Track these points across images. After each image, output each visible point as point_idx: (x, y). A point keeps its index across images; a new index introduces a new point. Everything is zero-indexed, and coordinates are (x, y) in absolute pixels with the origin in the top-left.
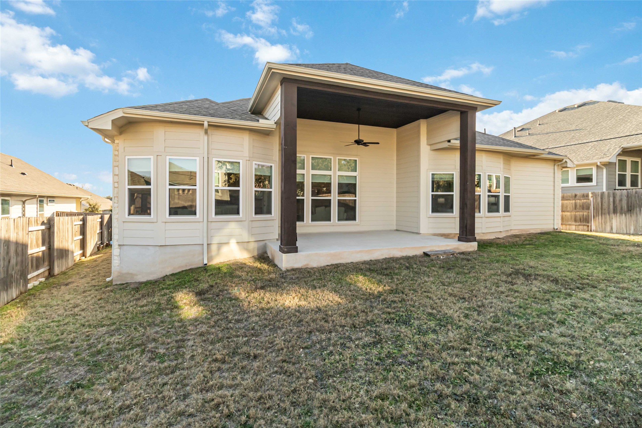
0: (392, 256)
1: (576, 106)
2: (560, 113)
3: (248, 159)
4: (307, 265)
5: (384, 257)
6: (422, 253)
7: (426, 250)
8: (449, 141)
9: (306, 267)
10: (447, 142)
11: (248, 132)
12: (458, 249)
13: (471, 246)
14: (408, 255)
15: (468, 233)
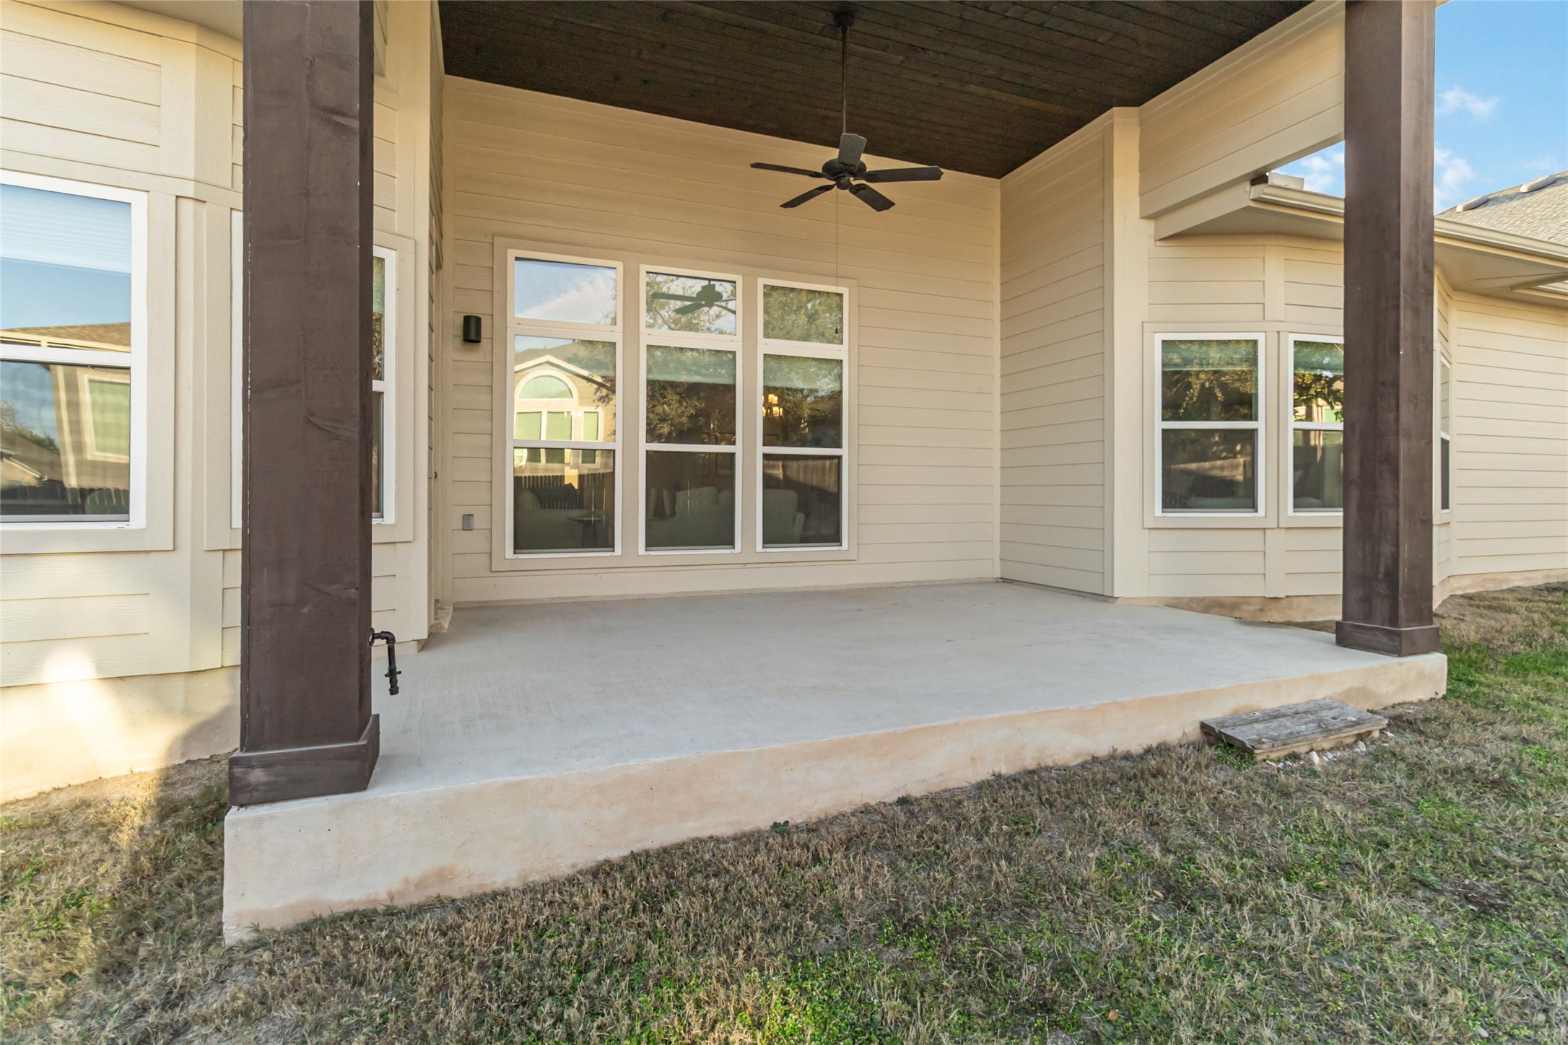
1: (1524, 189)
2: (1470, 212)
3: (189, 190)
5: (983, 773)
6: (1194, 733)
7: (1214, 713)
8: (1259, 178)
10: (1247, 186)
11: (191, 35)
12: (1363, 693)
13: (1421, 675)
14: (1122, 748)
15: (1402, 611)
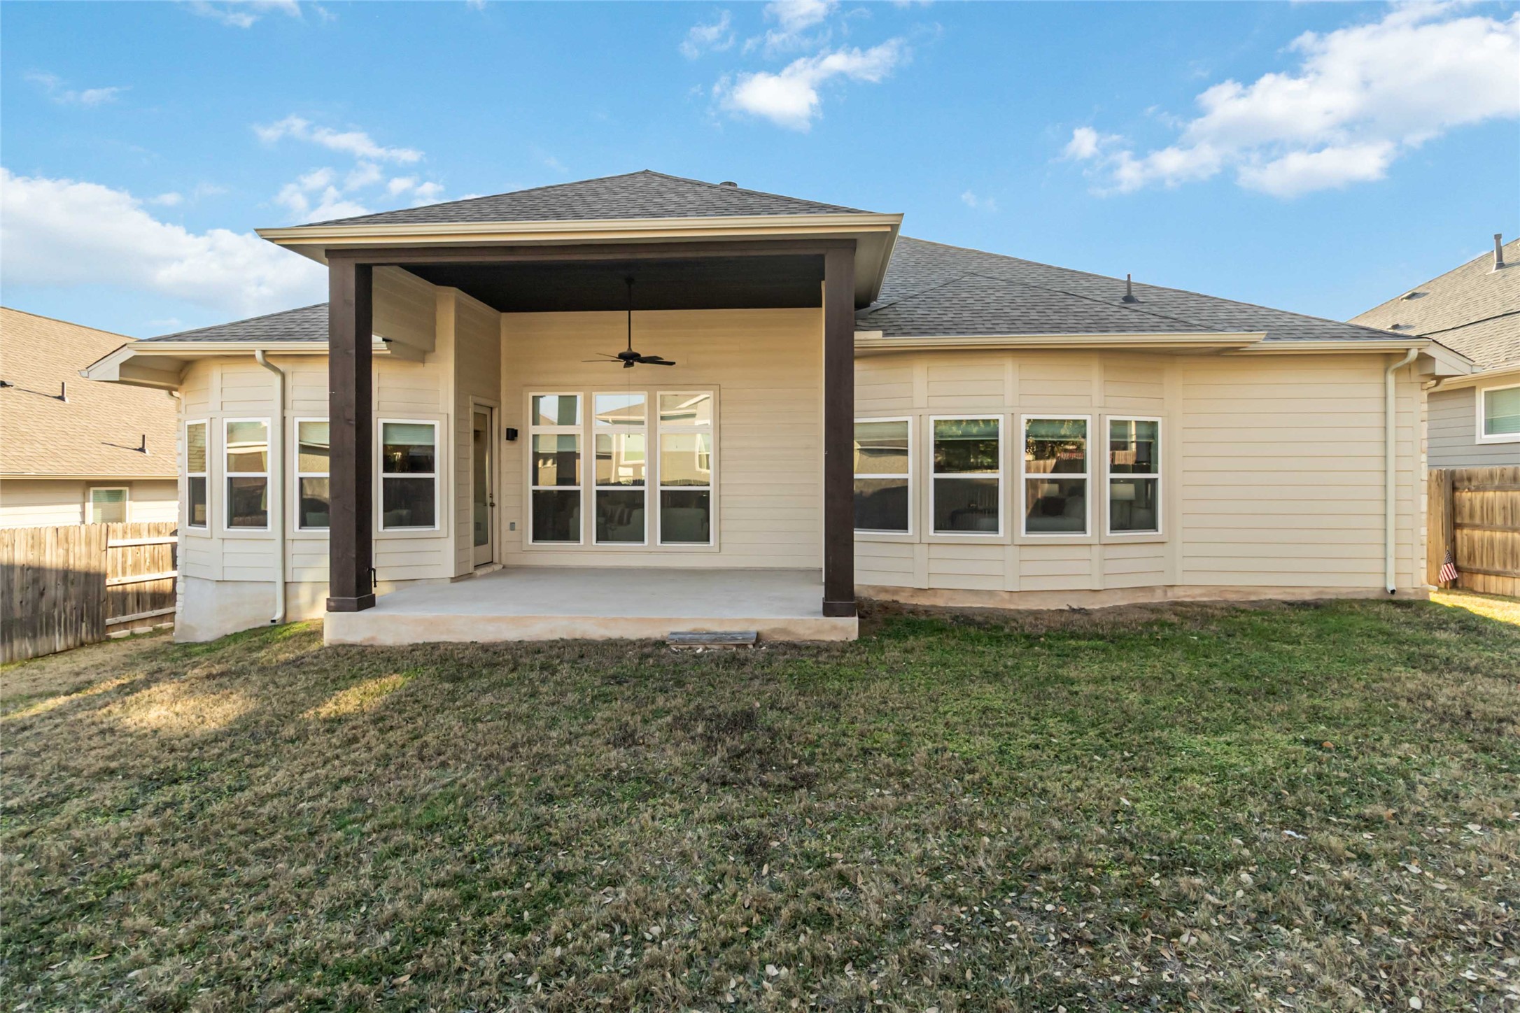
0: (578, 636)
4: (373, 638)
9: (371, 643)
